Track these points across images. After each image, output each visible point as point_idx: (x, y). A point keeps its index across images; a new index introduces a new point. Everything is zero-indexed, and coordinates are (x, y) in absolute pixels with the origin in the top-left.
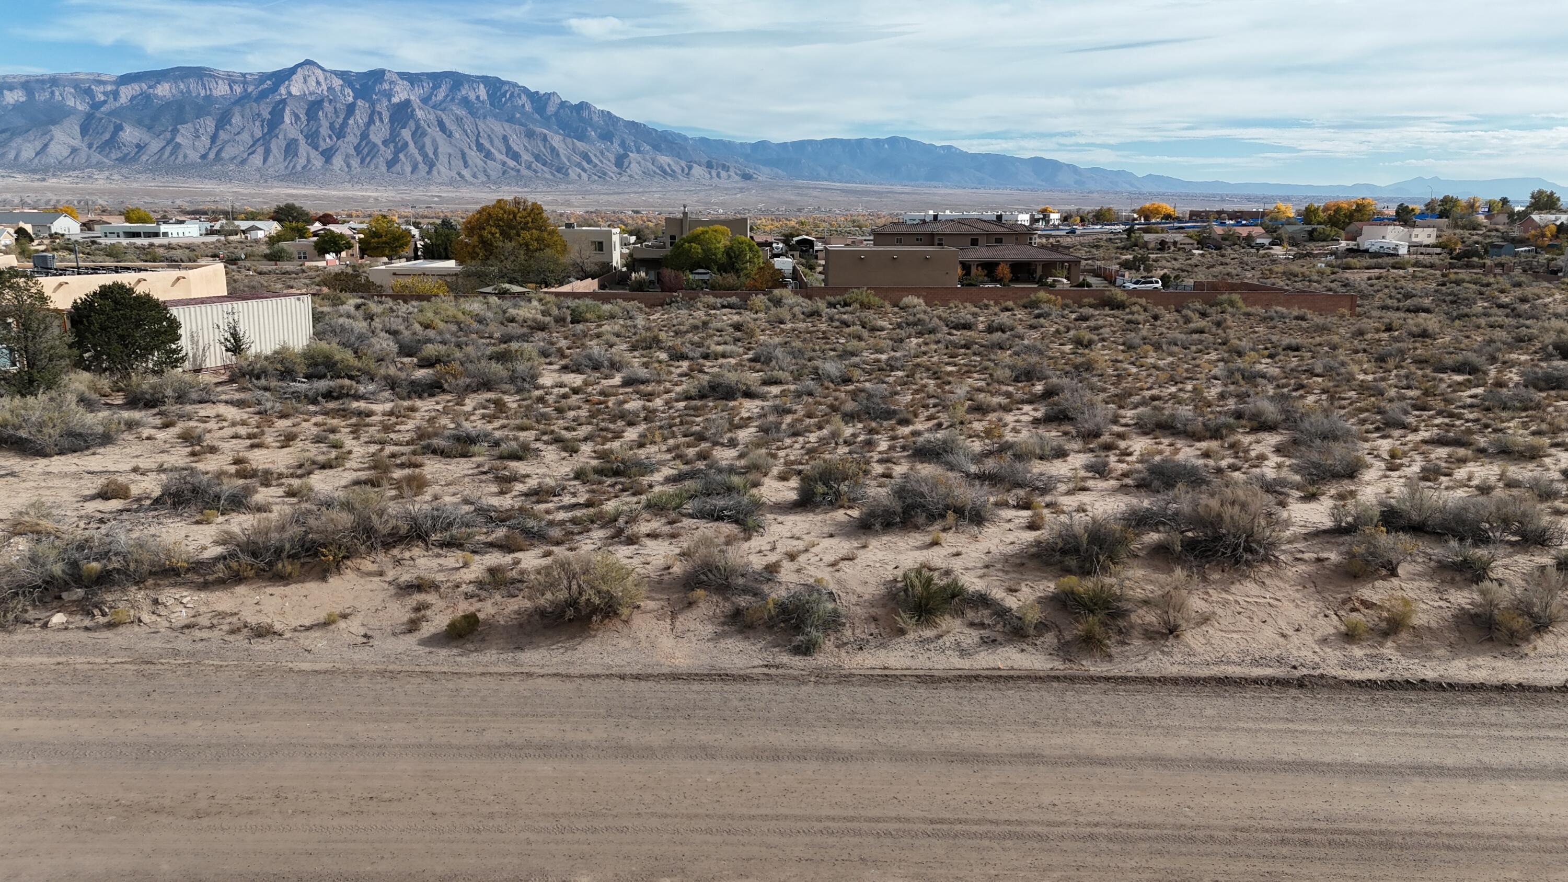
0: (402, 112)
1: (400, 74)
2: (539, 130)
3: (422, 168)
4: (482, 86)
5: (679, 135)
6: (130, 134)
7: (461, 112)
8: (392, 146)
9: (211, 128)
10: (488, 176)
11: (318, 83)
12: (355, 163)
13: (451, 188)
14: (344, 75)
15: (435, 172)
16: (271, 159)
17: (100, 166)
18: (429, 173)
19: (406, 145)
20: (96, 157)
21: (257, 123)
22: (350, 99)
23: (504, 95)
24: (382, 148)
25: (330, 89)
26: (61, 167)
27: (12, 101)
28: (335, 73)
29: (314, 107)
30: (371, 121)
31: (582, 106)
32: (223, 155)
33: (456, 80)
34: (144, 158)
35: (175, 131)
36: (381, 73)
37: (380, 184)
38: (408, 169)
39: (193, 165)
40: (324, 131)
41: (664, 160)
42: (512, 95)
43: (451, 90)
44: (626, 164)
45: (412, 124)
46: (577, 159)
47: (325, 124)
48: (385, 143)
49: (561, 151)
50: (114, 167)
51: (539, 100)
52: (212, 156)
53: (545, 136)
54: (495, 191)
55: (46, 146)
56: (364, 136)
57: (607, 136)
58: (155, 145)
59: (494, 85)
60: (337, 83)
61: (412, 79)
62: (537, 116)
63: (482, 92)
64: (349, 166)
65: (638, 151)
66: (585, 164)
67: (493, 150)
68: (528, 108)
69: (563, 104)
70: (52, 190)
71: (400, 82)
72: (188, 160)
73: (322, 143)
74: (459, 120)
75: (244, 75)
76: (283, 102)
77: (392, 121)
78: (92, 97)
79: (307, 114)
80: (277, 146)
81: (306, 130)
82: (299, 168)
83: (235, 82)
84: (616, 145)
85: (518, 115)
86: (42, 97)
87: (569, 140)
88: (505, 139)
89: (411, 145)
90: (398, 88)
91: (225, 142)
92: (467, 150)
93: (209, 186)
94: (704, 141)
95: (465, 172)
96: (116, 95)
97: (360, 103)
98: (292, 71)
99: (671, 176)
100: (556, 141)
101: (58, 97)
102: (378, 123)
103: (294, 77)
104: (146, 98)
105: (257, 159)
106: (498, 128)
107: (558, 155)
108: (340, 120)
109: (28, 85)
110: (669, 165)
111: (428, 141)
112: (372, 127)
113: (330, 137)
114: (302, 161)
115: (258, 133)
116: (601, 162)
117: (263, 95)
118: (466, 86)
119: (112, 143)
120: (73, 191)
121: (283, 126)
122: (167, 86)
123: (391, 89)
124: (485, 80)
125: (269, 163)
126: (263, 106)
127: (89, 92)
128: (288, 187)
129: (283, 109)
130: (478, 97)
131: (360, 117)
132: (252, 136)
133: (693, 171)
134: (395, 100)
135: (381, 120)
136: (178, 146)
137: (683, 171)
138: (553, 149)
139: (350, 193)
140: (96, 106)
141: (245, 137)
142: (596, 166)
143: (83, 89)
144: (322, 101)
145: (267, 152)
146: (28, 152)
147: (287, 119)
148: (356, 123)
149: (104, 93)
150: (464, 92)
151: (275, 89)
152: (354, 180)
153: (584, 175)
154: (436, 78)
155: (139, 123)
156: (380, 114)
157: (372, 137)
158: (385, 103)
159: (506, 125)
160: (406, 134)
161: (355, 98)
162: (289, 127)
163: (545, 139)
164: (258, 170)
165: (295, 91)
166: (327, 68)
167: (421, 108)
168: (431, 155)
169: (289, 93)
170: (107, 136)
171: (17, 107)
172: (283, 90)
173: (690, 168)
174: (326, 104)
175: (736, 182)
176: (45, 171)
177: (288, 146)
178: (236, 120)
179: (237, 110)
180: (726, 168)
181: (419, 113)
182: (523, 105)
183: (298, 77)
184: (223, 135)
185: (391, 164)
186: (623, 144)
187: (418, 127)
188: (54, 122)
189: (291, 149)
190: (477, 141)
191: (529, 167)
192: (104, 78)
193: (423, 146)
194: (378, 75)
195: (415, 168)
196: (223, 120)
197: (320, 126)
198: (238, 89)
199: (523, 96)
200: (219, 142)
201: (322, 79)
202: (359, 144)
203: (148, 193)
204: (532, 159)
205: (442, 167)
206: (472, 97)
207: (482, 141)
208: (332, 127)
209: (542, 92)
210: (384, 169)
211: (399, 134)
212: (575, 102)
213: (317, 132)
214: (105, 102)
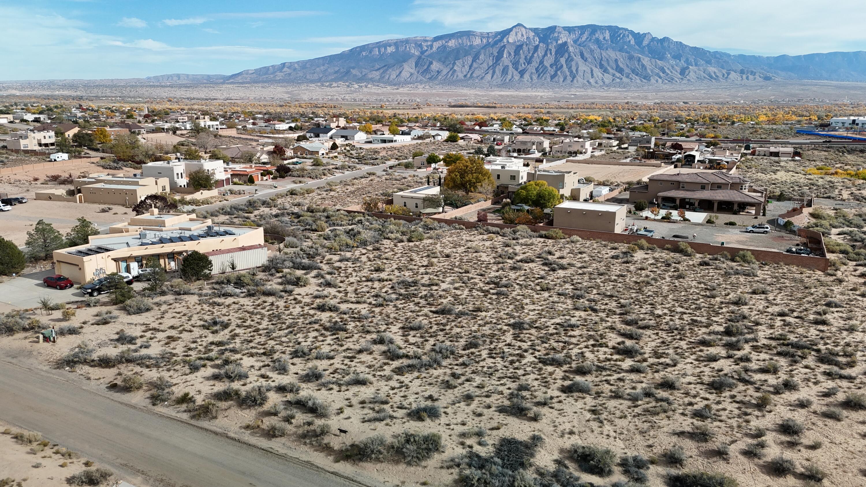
0: (562, 49)
1: (564, 28)
2: (636, 55)
3: (569, 78)
4: (607, 31)
5: (725, 54)
6: (435, 66)
7: (593, 47)
8: (554, 67)
9: (470, 62)
10: (604, 82)
11: (522, 35)
12: (535, 77)
13: (582, 90)
14: (535, 30)
15: (575, 81)
16: (495, 76)
17: (421, 82)
18: (572, 81)
19: (562, 66)
20: (420, 78)
21: (491, 58)
22: (537, 43)
23: (619, 36)
24: (550, 68)
25: (528, 38)
26: (406, 83)
27: (390, 52)
28: (531, 29)
29: (519, 48)
30: (546, 54)
31: (666, 39)
32: (475, 75)
33: (593, 29)
34: (440, 77)
35: (454, 64)
36: (555, 27)
37: (546, 88)
38: (561, 80)
39: (460, 81)
40: (522, 61)
41: (712, 69)
42: (624, 36)
43: (590, 35)
44: (687, 72)
45: (566, 55)
46: (657, 71)
47: (523, 57)
48: (551, 66)
49: (648, 67)
50: (427, 82)
51: (639, 37)
52: (469, 76)
53: (640, 58)
54: (607, 91)
55: (401, 72)
56: (541, 62)
57: (677, 57)
58: (445, 72)
59: (614, 31)
60: (532, 34)
61: (570, 30)
62: (637, 47)
63: (607, 35)
64: (531, 79)
65: (696, 65)
66: (661, 74)
67: (608, 68)
68: (633, 42)
69: (653, 39)
70: (400, 94)
71: (564, 32)
72: (458, 78)
73: (520, 67)
74: (592, 51)
75: (488, 33)
76: (504, 46)
77: (556, 54)
78: (422, 48)
79: (515, 52)
80: (499, 69)
81: (513, 61)
82: (507, 80)
83: (484, 37)
84: (682, 62)
85: (626, 47)
86: (401, 49)
87: (653, 60)
88: (616, 60)
89: (565, 66)
90: (562, 36)
91: (476, 68)
92: (594, 68)
93: (465, 91)
94: (742, 57)
95: (592, 81)
96: (431, 46)
97: (541, 45)
98: (511, 30)
99: (715, 79)
100: (646, 61)
101: (408, 49)
102: (549, 55)
103: (511, 33)
104: (444, 47)
105: (489, 77)
106: (613, 54)
107: (646, 69)
108: (530, 55)
109: (397, 44)
110: (715, 73)
111: (573, 64)
112: (546, 58)
113: (524, 63)
114: (509, 77)
115: (491, 63)
116: (671, 72)
117: (496, 43)
118: (599, 32)
119: (427, 70)
120: (408, 94)
121: (502, 59)
122: (453, 41)
123: (558, 36)
124: (610, 28)
125: (494, 79)
126: (494, 49)
127: (420, 46)
128: (501, 91)
129: (504, 50)
130: (604, 38)
131: (540, 52)
132: (488, 64)
133: (730, 76)
134: (560, 42)
135: (551, 54)
136: (455, 71)
137: (723, 75)
138: (643, 66)
139: (529, 94)
140: (422, 53)
141: (485, 66)
142: (668, 74)
143: (418, 45)
144: (523, 45)
145: (494, 72)
146: (393, 76)
147: (505, 56)
148: (538, 55)
149: (427, 46)
150: (597, 35)
151: (501, 40)
152: (533, 86)
153: (660, 81)
154: (583, 28)
155: (440, 60)
156: (550, 50)
157: (545, 63)
158: (555, 44)
159: (618, 53)
160: (563, 61)
161: (539, 42)
162: (506, 60)
163: (639, 60)
164: (488, 82)
165: (511, 40)
166: (528, 27)
167: (572, 46)
168: (574, 72)
169: (508, 42)
170: (426, 67)
171: (392, 54)
172: (505, 40)
173: (728, 74)
174: (524, 46)
175: (759, 82)
176: (397, 84)
177: (504, 69)
178: (482, 57)
179: (482, 51)
180: (753, 73)
181: (571, 49)
182: (630, 41)
183: (513, 33)
184: (475, 65)
185: (553, 77)
186: (687, 61)
187: (569, 56)
188: (405, 61)
189: (505, 71)
190: (600, 62)
191: (627, 77)
192: (428, 39)
193: (571, 67)
194: (552, 29)
195: (565, 79)
196: (476, 58)
197: (520, 58)
198: (485, 41)
199: (630, 36)
200: (473, 68)
201: (524, 33)
202: (538, 67)
203: (439, 95)
204: (630, 72)
205: (579, 78)
206: (601, 38)
207: (603, 63)
208: (526, 58)
209: (641, 33)
210: (549, 79)
211: (559, 60)
212: (660, 37)
213: (518, 61)
214: (427, 50)
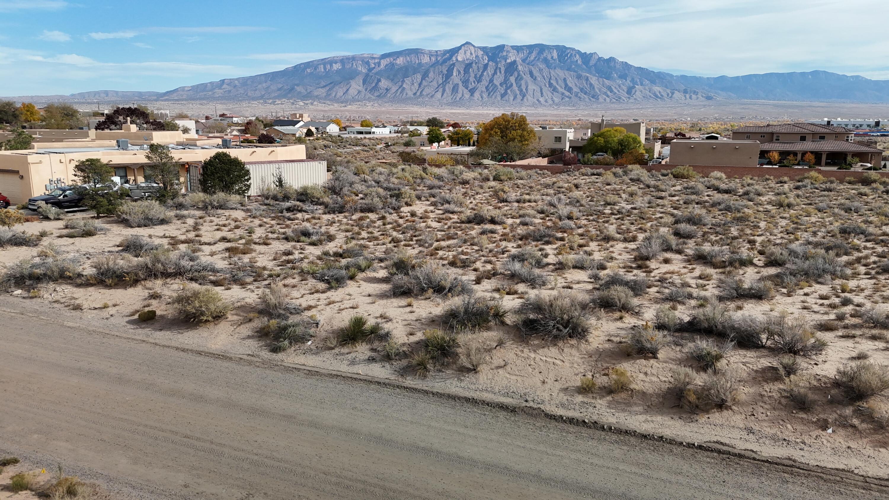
0: (511, 67)
1: (512, 47)
2: (584, 74)
3: (519, 97)
4: (555, 51)
5: (668, 74)
6: (384, 83)
7: (542, 66)
8: (504, 86)
9: (419, 80)
10: (553, 101)
11: (471, 54)
12: (485, 95)
13: (533, 108)
14: (484, 49)
15: (525, 100)
16: (445, 95)
17: (369, 100)
18: (522, 100)
19: (512, 85)
20: (369, 95)
21: (441, 76)
22: (486, 62)
23: (567, 55)
24: (499, 87)
25: (477, 56)
26: (354, 100)
27: (336, 69)
28: (478, 47)
29: (468, 66)
30: (495, 73)
31: (612, 59)
32: (424, 93)
33: (541, 48)
34: (389, 95)
35: (403, 81)
36: (502, 47)
37: (496, 107)
38: (512, 98)
39: (410, 99)
40: (472, 79)
41: (657, 89)
42: (571, 55)
43: (538, 54)
44: (633, 91)
45: (516, 74)
46: (604, 90)
47: (472, 75)
48: (501, 84)
49: (596, 86)
50: (375, 100)
51: (586, 57)
52: (418, 94)
53: (588, 77)
54: (557, 109)
55: (348, 90)
56: (491, 81)
57: (623, 77)
58: (394, 89)
59: (562, 50)
60: (480, 53)
61: (518, 49)
62: (584, 66)
63: (555, 54)
64: (482, 97)
65: (642, 84)
66: (609, 93)
67: (557, 86)
68: (579, 62)
69: (600, 59)
70: (348, 111)
71: (512, 51)
72: (408, 96)
73: (470, 86)
74: (541, 70)
75: (437, 52)
76: (454, 64)
77: (505, 73)
78: (369, 66)
79: (464, 71)
80: (449, 88)
81: (463, 79)
82: (458, 99)
83: (432, 55)
84: (628, 81)
85: (573, 66)
86: (348, 66)
87: (601, 80)
88: (565, 80)
89: (514, 85)
90: (510, 55)
91: (425, 86)
92: (543, 87)
93: (415, 109)
94: (683, 77)
95: (541, 99)
96: (379, 64)
97: (490, 63)
98: (459, 48)
99: (660, 98)
100: (593, 80)
101: (355, 66)
102: (498, 74)
103: (460, 51)
104: (392, 65)
105: (439, 95)
106: (561, 73)
107: (594, 88)
108: (480, 73)
109: (343, 61)
110: (660, 92)
111: (523, 82)
112: (495, 76)
113: (474, 82)
114: (460, 95)
115: (440, 81)
116: (619, 91)
117: (445, 61)
118: (547, 51)
119: (376, 88)
120: (357, 112)
121: (452, 77)
122: (401, 59)
123: (507, 55)
124: (557, 47)
125: (444, 97)
126: (444, 67)
127: (368, 63)
128: (452, 109)
129: (453, 68)
130: (552, 57)
131: (490, 71)
132: (438, 83)
133: (674, 95)
134: (509, 61)
135: (500, 72)
136: (404, 89)
137: (668, 95)
138: (591, 85)
139: (481, 112)
140: (370, 70)
141: (435, 84)
142: (615, 93)
143: (365, 62)
144: (472, 63)
145: (444, 90)
146: (340, 93)
147: (454, 74)
148: (488, 73)
149: (374, 64)
150: (545, 55)
151: (450, 58)
152: (484, 104)
153: (608, 99)
154: (531, 48)
155: (388, 78)
156: (500, 68)
157: (495, 81)
158: (503, 62)
159: (566, 72)
160: (512, 79)
161: (488, 61)
162: (456, 78)
163: (587, 79)
164: (439, 100)
165: (460, 59)
166: (476, 45)
167: (521, 65)
168: (524, 90)
169: (457, 60)
170: (374, 85)
171: (338, 71)
172: (454, 59)
173: (673, 93)
174: (474, 65)
175: (702, 101)
176: (345, 102)
178: (431, 75)
179: (432, 70)
180: (695, 93)
181: (520, 68)
182: (577, 61)
183: (462, 51)
184: (424, 83)
185: (503, 96)
186: (633, 80)
187: (519, 75)
188: (352, 78)
189: (455, 89)
190: (549, 82)
191: (576, 96)
192: (375, 56)
193: (521, 85)
194: (501, 48)
195: (515, 98)
196: (425, 76)
197: (470, 76)
198: (433, 59)
199: (577, 56)
200: (422, 86)
201: (473, 52)
202: (488, 86)
203: (389, 113)
204: (579, 91)
205: (529, 97)
206: (549, 57)
207: (552, 82)
208: (475, 77)
209: (588, 53)
210: (499, 98)
211: (509, 79)
212: (606, 57)
213: (468, 80)
214: (374, 68)
